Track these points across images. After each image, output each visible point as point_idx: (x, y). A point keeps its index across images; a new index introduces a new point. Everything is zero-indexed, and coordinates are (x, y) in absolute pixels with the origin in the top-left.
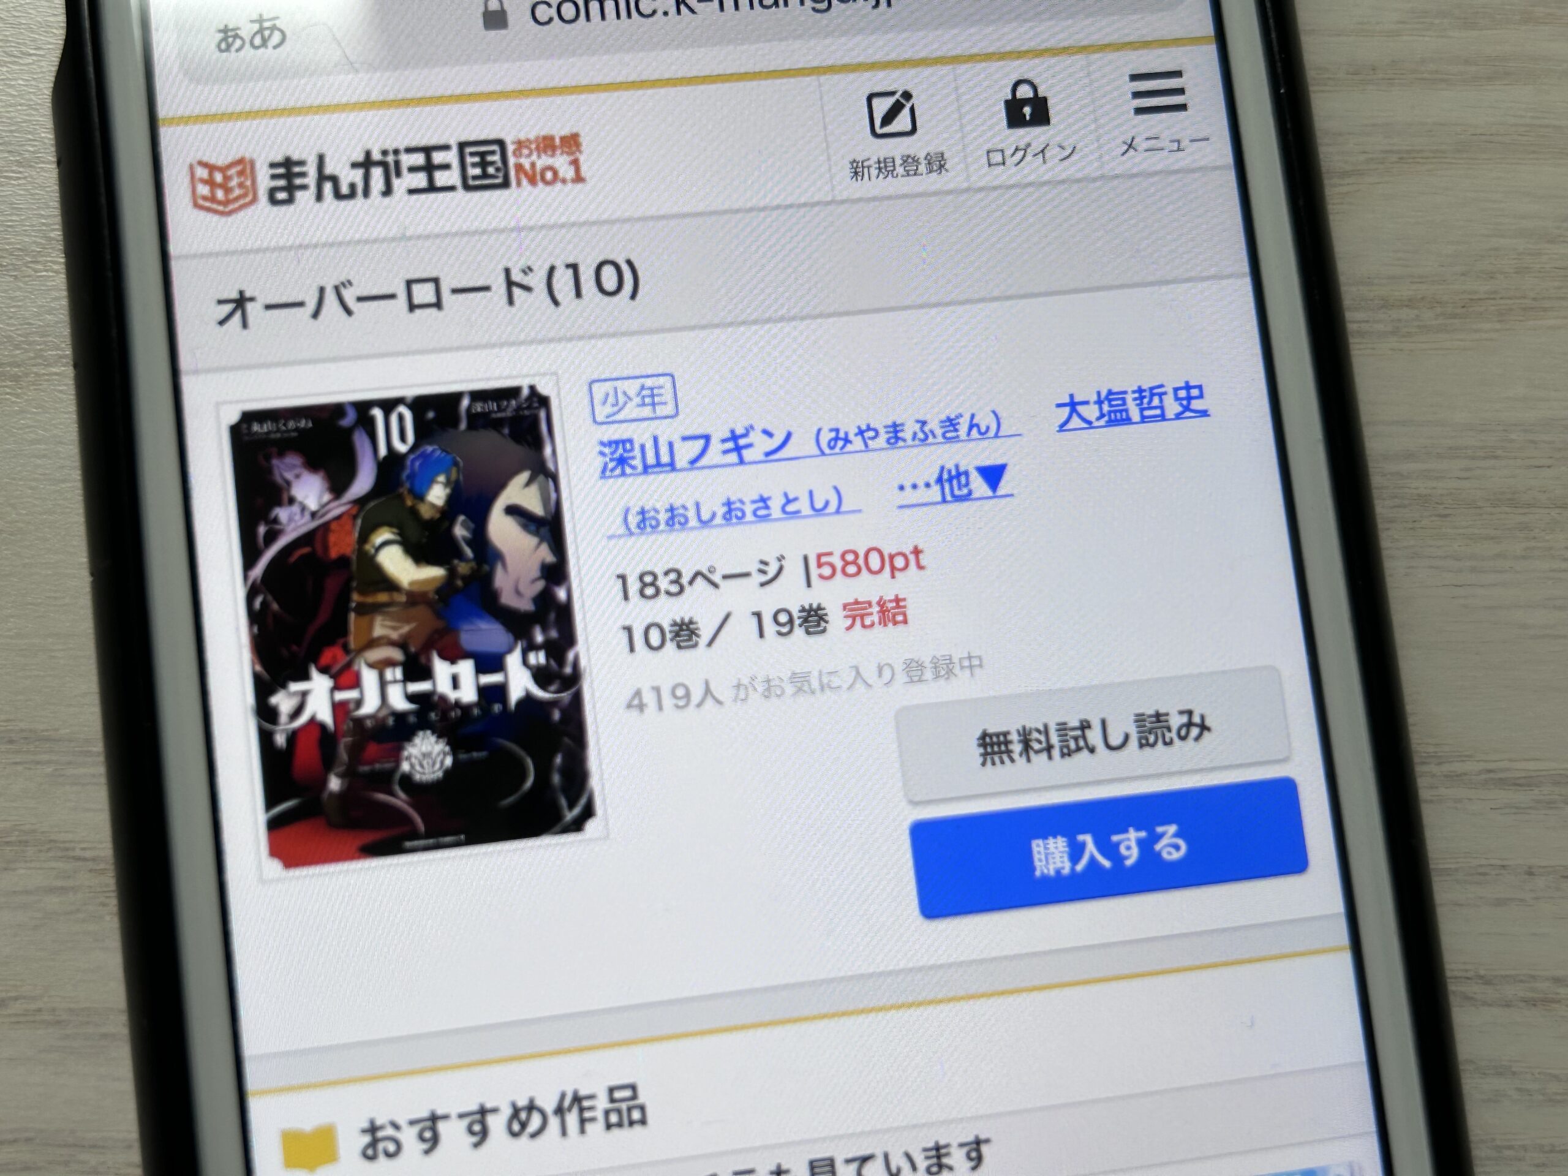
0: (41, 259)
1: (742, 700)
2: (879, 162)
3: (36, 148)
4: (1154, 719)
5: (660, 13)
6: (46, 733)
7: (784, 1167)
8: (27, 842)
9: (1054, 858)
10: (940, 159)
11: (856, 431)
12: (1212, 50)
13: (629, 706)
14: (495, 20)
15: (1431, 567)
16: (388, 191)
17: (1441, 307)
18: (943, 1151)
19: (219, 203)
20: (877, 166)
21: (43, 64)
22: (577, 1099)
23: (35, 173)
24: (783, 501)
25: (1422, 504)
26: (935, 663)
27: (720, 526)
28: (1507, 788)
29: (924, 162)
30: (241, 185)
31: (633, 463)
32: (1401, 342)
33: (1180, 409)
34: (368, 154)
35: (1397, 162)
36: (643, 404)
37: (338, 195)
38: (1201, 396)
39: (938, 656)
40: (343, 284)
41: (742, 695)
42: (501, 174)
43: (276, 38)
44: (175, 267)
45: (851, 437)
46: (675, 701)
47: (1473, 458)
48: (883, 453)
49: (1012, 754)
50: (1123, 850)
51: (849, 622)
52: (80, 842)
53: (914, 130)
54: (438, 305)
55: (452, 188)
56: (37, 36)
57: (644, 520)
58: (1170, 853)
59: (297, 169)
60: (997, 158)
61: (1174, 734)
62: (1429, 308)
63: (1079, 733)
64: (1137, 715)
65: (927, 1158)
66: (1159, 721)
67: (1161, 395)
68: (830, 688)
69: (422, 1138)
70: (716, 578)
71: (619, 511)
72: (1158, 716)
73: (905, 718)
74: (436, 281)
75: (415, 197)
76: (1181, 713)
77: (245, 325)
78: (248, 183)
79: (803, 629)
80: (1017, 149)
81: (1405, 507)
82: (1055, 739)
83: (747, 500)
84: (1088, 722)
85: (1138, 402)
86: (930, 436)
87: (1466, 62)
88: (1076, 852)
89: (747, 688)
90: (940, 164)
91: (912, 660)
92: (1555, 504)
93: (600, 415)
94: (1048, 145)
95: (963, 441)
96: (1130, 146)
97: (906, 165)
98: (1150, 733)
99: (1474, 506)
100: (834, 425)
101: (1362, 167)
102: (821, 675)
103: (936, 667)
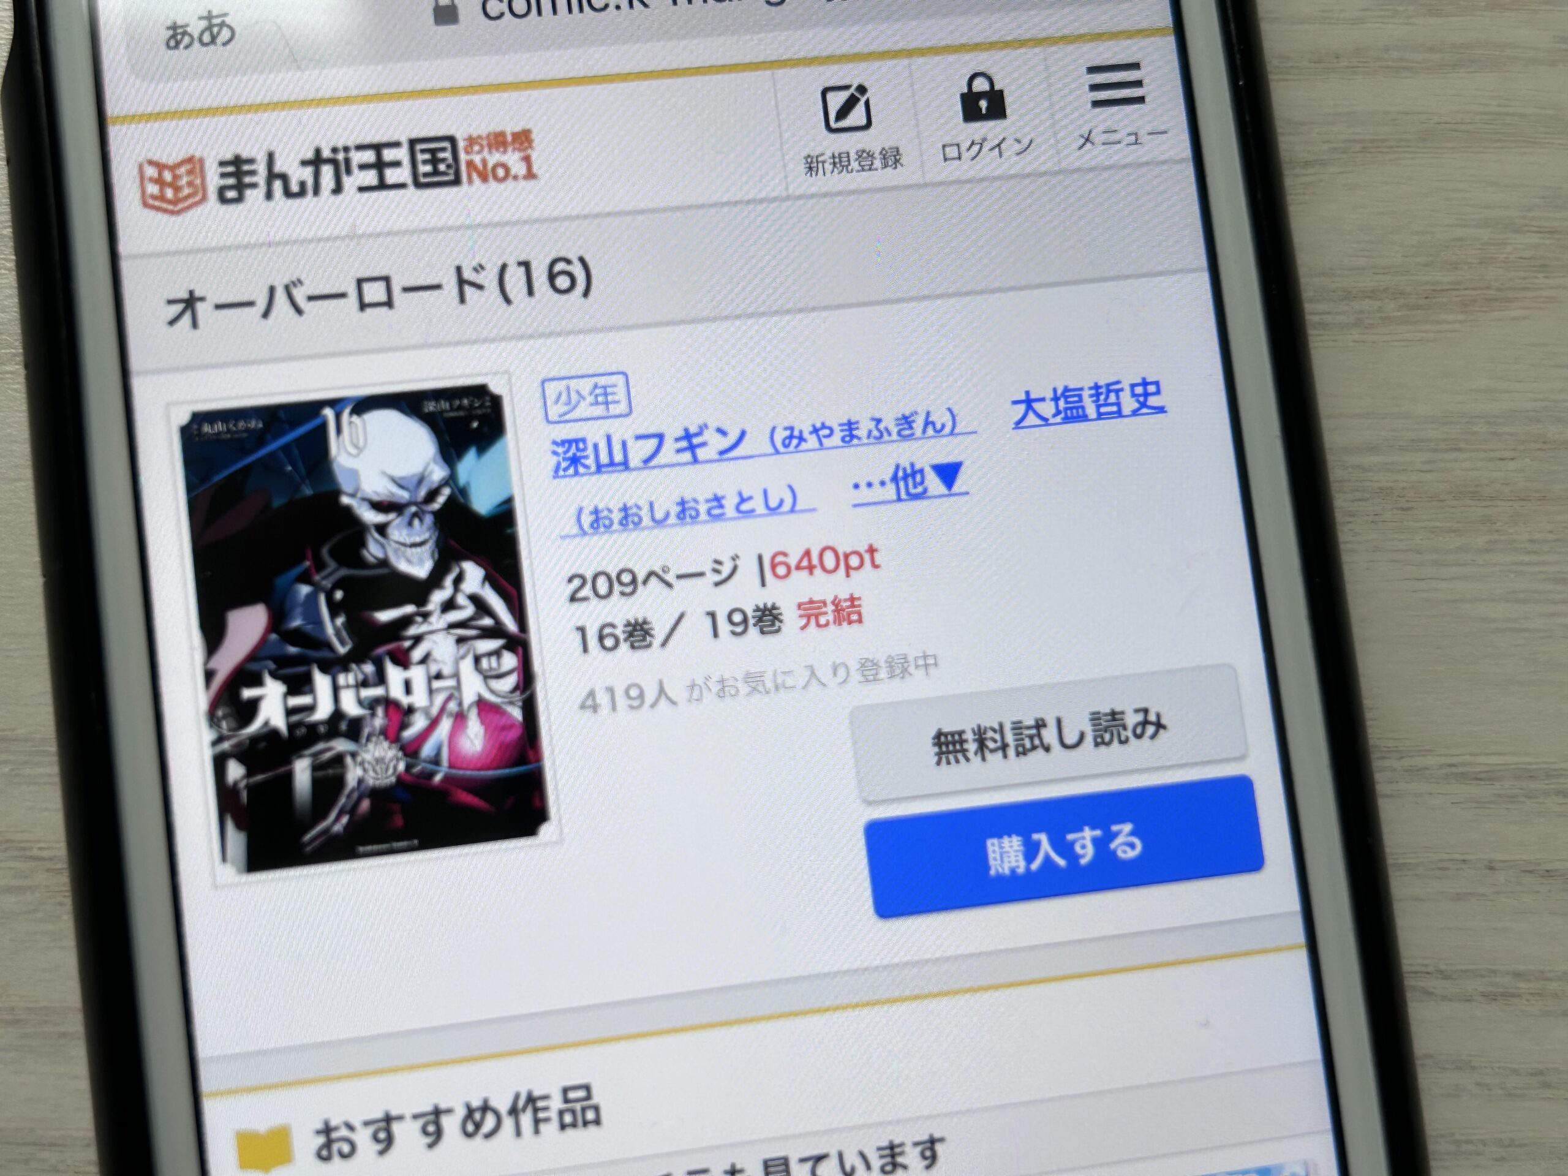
1: (697, 700)
2: (834, 157)
4: (1109, 717)
5: (612, 8)
7: (738, 1167)
9: (1009, 857)
10: (895, 153)
11: (811, 429)
12: (1171, 40)
13: (583, 707)
14: (446, 15)
15: (1392, 561)
16: (338, 189)
17: (1404, 298)
18: (897, 1150)
19: (170, 202)
20: (832, 161)
22: (531, 1100)
24: (737, 500)
25: (1384, 497)
26: (890, 662)
27: (673, 525)
28: (1468, 782)
29: (878, 156)
30: (190, 184)
31: (587, 462)
32: (1363, 334)
33: (1136, 405)
34: (318, 151)
35: (1360, 152)
36: (597, 403)
37: (288, 193)
38: (1158, 392)
39: (893, 655)
40: (294, 284)
41: (696, 695)
42: (452, 171)
43: (225, 34)
44: (125, 266)
45: (806, 435)
46: (629, 702)
47: (1435, 451)
48: (839, 451)
49: (966, 753)
50: (1078, 849)
51: (803, 621)
52: (39, 841)
54: (389, 304)
55: (402, 186)
57: (597, 520)
58: (1125, 852)
59: (246, 168)
60: (952, 152)
61: (1129, 733)
62: (1391, 299)
63: (1034, 731)
64: (1093, 714)
65: (882, 1157)
66: (1114, 719)
67: (1117, 392)
68: (786, 688)
69: (376, 1139)
70: (670, 577)
71: (573, 511)
72: (1114, 715)
73: (858, 717)
74: (387, 280)
75: (366, 195)
76: (1137, 711)
77: (195, 325)
78: (198, 182)
79: (757, 629)
80: (973, 143)
81: (1367, 500)
82: (1010, 738)
83: (701, 499)
84: (1043, 720)
85: (1094, 398)
86: (885, 434)
87: (1431, 50)
88: (1031, 851)
89: (700, 687)
90: (895, 159)
91: (867, 659)
92: (1518, 497)
93: (553, 414)
94: (1004, 139)
95: (920, 439)
96: (1087, 140)
97: (860, 159)
98: (1106, 732)
99: (1436, 499)
100: (788, 423)
101: (1323, 157)
102: (775, 674)
103: (891, 667)
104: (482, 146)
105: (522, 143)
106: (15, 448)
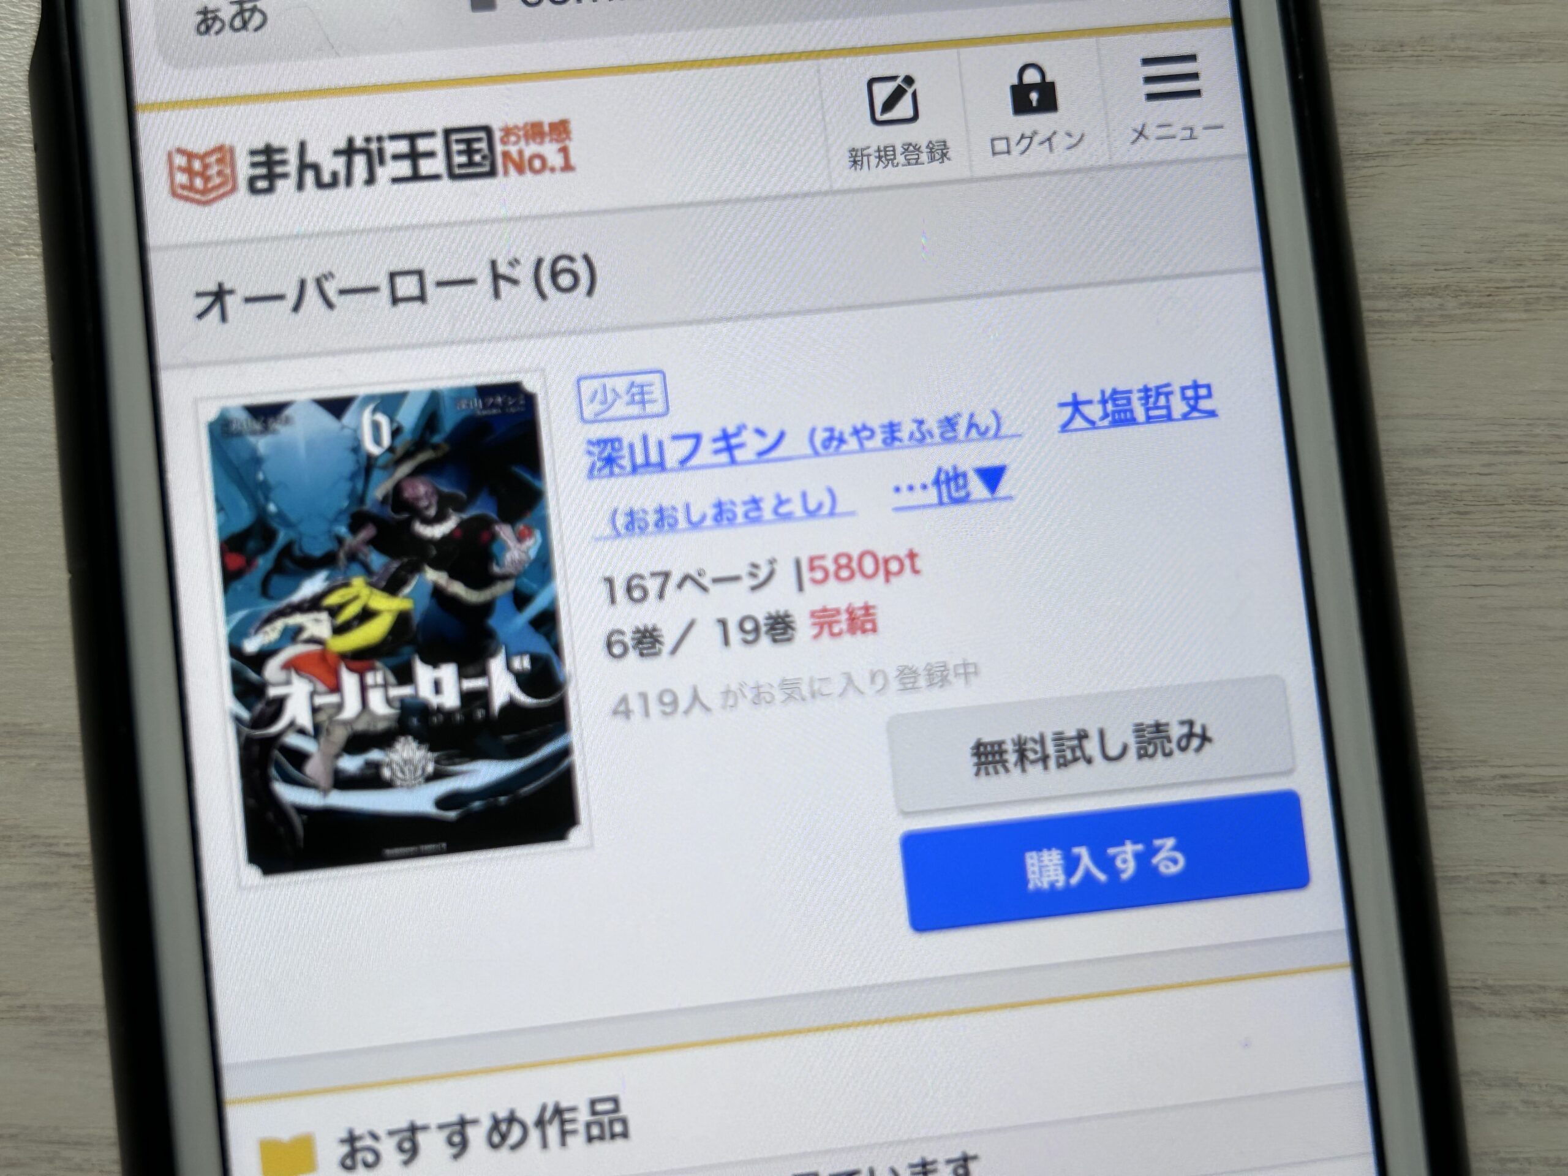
0: (23, 242)
1: (732, 706)
2: (879, 150)
3: (18, 127)
4: (1153, 729)
6: (28, 727)
8: (10, 837)
9: (1049, 871)
10: (943, 147)
11: (850, 430)
12: (1227, 34)
13: (615, 712)
15: (1447, 566)
16: (371, 180)
17: (1466, 296)
18: (929, 1167)
19: (197, 191)
20: (877, 154)
21: (23, 39)
22: (558, 1111)
23: (17, 153)
24: (773, 502)
25: (1441, 501)
26: (929, 670)
27: (710, 528)
28: (1519, 793)
29: (924, 149)
30: (220, 173)
31: (622, 462)
32: (1422, 332)
33: (1186, 409)
34: (351, 141)
35: (1424, 144)
36: (632, 402)
37: (320, 184)
38: (1209, 395)
39: (932, 662)
40: (326, 277)
41: (731, 702)
42: (487, 162)
43: (257, 19)
44: (155, 260)
45: (846, 436)
46: (663, 708)
47: (1496, 453)
48: (880, 453)
49: (1006, 764)
50: (1119, 863)
54: (422, 298)
55: (436, 177)
56: (17, 10)
57: (632, 522)
58: (1167, 867)
60: (1001, 146)
61: (1174, 745)
62: (1453, 297)
63: (1075, 742)
64: (1136, 725)
65: (914, 1173)
66: (1158, 731)
67: (1168, 395)
68: (822, 695)
69: (401, 1149)
70: (705, 581)
71: (608, 511)
72: (1158, 727)
74: (420, 274)
76: (1182, 723)
77: (224, 318)
78: (228, 171)
80: (1023, 137)
81: (1423, 503)
82: (1051, 749)
83: (738, 501)
84: (1084, 731)
85: (1143, 402)
86: (928, 436)
87: (1499, 39)
88: (1071, 865)
89: (735, 693)
90: (942, 152)
91: (906, 667)
93: (588, 413)
94: (1055, 133)
95: (961, 442)
96: (1141, 134)
97: (906, 153)
98: (1149, 744)
99: (1495, 503)
100: (828, 424)
101: (1386, 149)
102: (812, 681)
103: (930, 675)
104: (519, 138)
105: (560, 134)
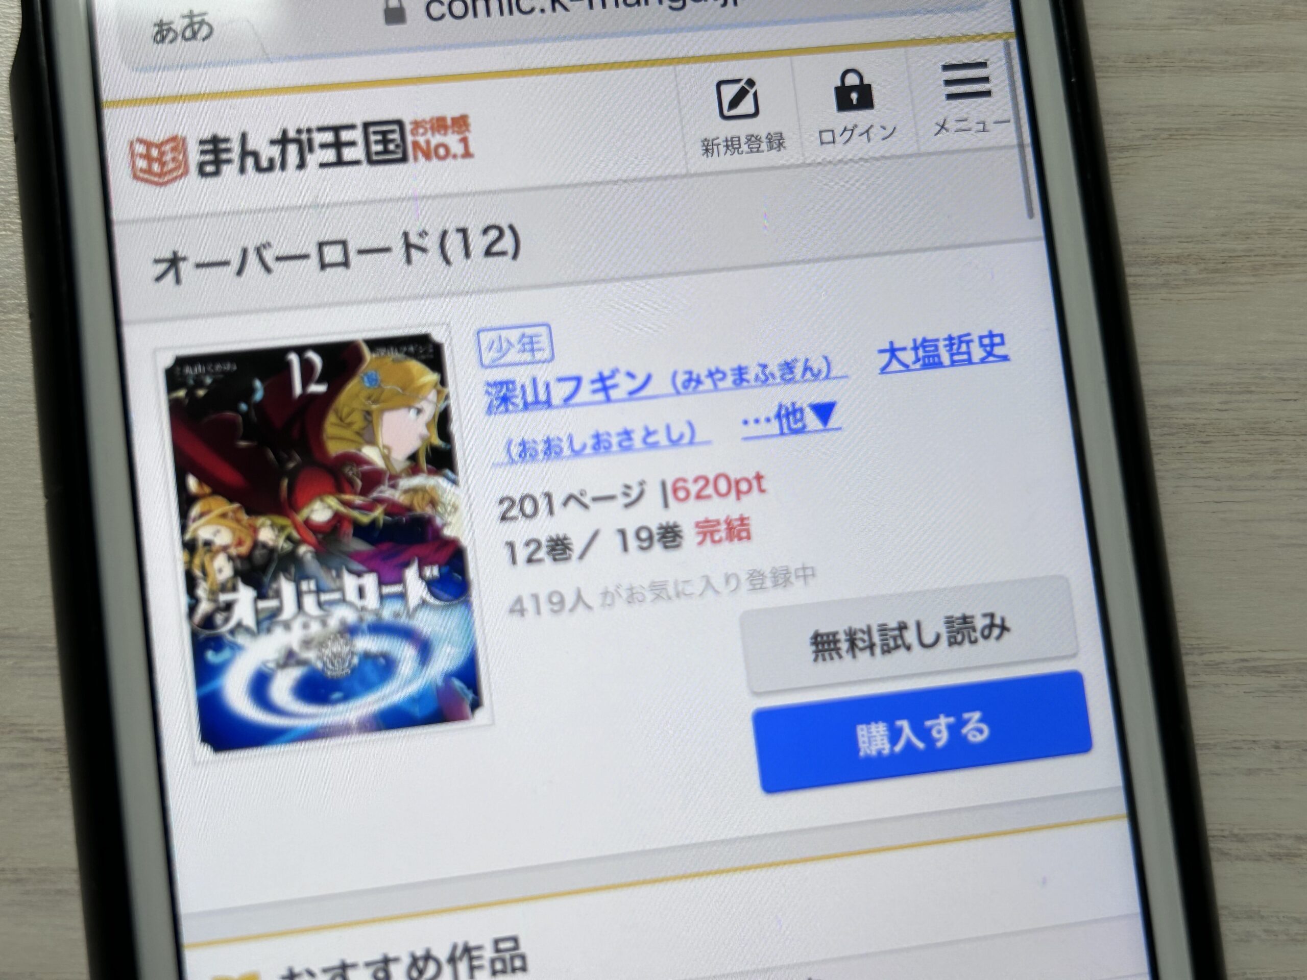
1: (609, 605)
2: (727, 141)
4: (961, 621)
5: (537, 10)
6: (7, 632)
9: (876, 741)
10: (779, 138)
11: (706, 373)
13: (512, 611)
14: (395, 16)
15: (1193, 486)
16: (302, 165)
17: (1205, 263)
19: (155, 175)
20: (725, 144)
22: (467, 950)
24: (643, 433)
25: (1187, 433)
26: (774, 573)
27: (589, 455)
28: (1257, 674)
29: (764, 139)
30: (174, 159)
31: (515, 400)
32: (1170, 293)
33: (984, 354)
34: (284, 132)
35: (1168, 139)
36: (524, 350)
37: (259, 168)
38: (1002, 343)
39: (776, 567)
40: (264, 246)
41: (608, 601)
43: (205, 31)
44: (117, 230)
45: (703, 378)
46: (551, 606)
47: (1231, 393)
48: (730, 392)
49: (840, 651)
50: (934, 734)
51: (700, 538)
52: (38, 725)
53: (756, 113)
54: (346, 264)
55: (357, 163)
57: (524, 450)
58: (974, 736)
60: (827, 137)
61: (978, 634)
62: (1194, 264)
63: (896, 633)
64: (947, 617)
66: (965, 622)
67: (968, 342)
68: (686, 595)
70: (586, 500)
71: (503, 442)
72: (965, 619)
73: (748, 620)
74: (344, 243)
75: (326, 170)
76: (985, 615)
77: (178, 281)
78: (181, 157)
79: (661, 544)
80: (845, 130)
81: (1173, 434)
82: (877, 639)
83: (613, 432)
84: (904, 623)
85: (948, 348)
86: (770, 378)
87: (1227, 52)
88: (894, 735)
89: (613, 595)
90: (779, 142)
91: (755, 571)
92: (1300, 432)
93: (486, 359)
94: (871, 126)
95: (798, 382)
96: (942, 127)
97: (750, 143)
98: (958, 633)
99: (1232, 434)
100: (688, 368)
101: (1137, 143)
102: (676, 583)
103: (775, 577)
105: (460, 127)
106: (18, 385)
